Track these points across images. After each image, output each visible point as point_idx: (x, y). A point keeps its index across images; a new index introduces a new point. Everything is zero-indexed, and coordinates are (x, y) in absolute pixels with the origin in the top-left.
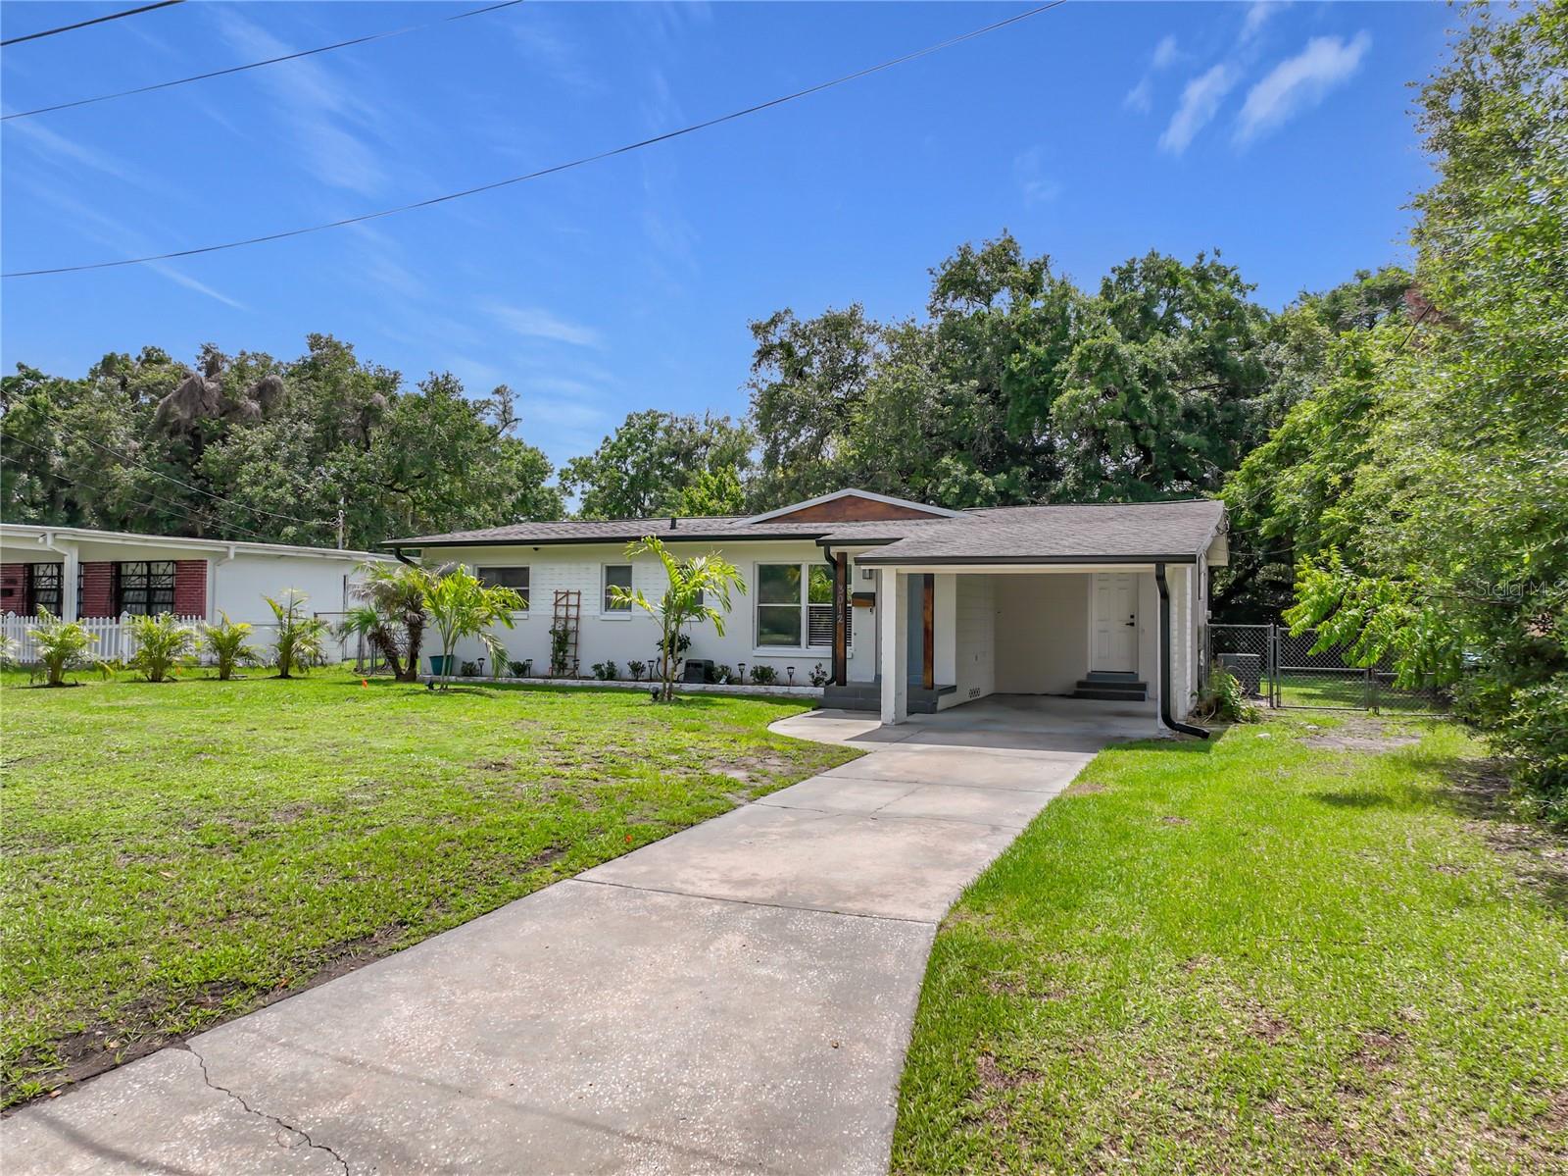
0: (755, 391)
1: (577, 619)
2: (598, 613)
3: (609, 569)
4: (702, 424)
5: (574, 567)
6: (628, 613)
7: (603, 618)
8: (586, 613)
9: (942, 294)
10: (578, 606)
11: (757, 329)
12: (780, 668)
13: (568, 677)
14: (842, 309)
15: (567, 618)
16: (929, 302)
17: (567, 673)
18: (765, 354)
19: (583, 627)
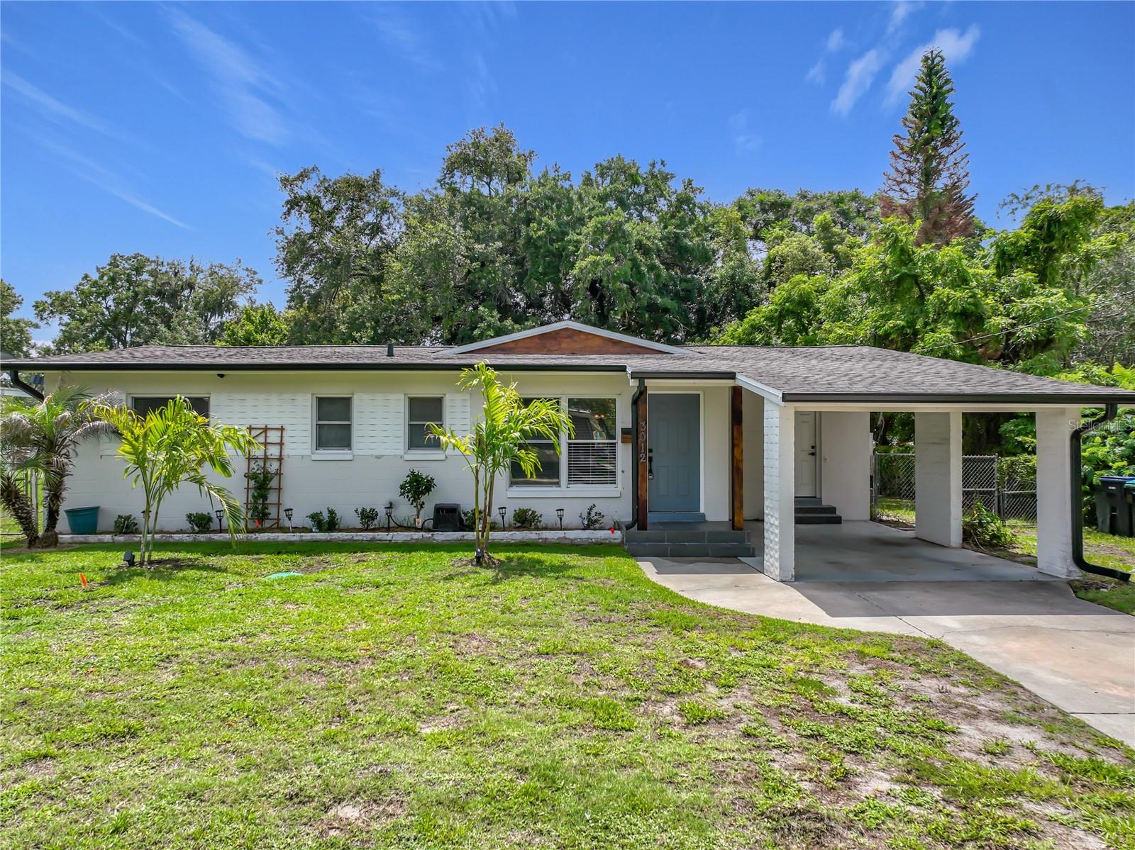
0: (281, 237)
1: (280, 459)
2: (308, 452)
3: (321, 401)
4: (188, 269)
5: (274, 398)
6: (346, 451)
7: (314, 457)
8: (292, 453)
9: (451, 169)
10: (281, 444)
11: (286, 182)
12: (547, 512)
13: (270, 530)
14: (365, 175)
15: (266, 458)
16: (439, 176)
17: (267, 524)
18: (294, 203)
19: (286, 470)
